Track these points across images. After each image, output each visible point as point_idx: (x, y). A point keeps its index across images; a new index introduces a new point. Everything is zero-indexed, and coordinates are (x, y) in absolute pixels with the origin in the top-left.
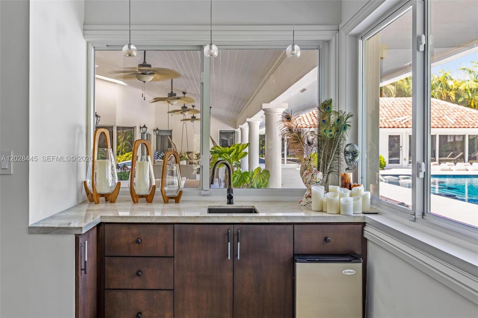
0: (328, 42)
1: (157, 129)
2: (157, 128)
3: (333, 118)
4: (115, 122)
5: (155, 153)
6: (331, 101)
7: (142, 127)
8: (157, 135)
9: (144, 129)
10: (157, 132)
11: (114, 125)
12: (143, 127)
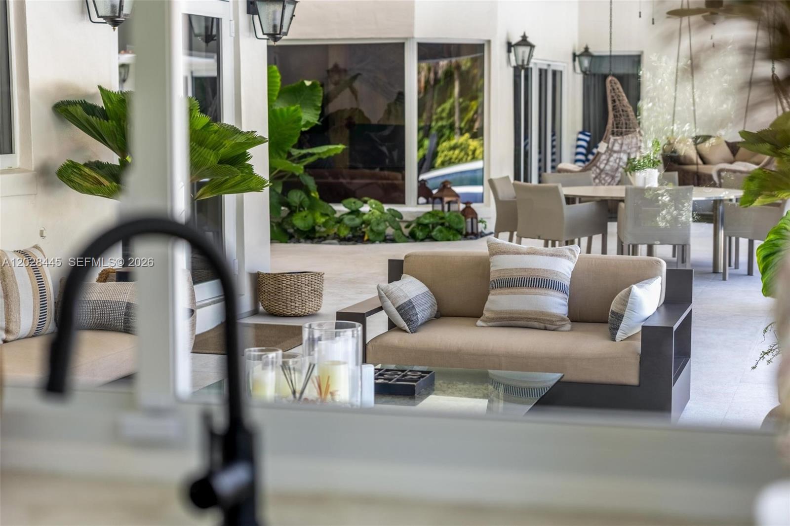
1: (586, 52)
2: (587, 49)
4: (412, 25)
5: (579, 139)
7: (513, 42)
8: (584, 73)
9: (523, 51)
10: (586, 62)
11: (407, 39)
12: (518, 44)
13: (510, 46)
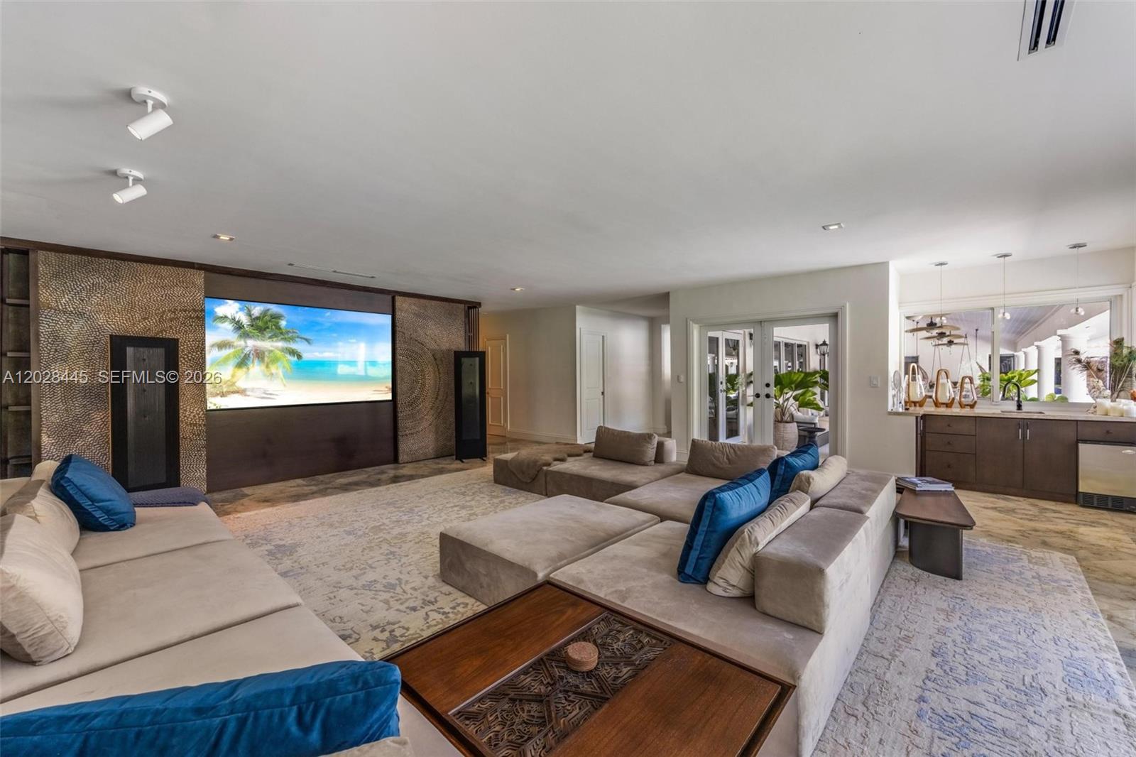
0: (1121, 296)
3: (1125, 351)
6: (1123, 339)
13: (817, 346)
